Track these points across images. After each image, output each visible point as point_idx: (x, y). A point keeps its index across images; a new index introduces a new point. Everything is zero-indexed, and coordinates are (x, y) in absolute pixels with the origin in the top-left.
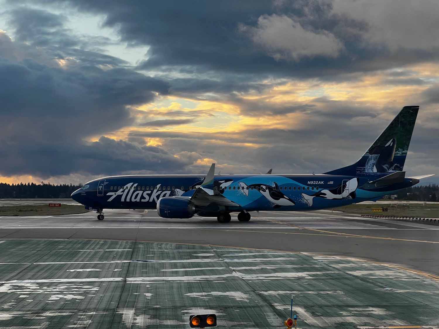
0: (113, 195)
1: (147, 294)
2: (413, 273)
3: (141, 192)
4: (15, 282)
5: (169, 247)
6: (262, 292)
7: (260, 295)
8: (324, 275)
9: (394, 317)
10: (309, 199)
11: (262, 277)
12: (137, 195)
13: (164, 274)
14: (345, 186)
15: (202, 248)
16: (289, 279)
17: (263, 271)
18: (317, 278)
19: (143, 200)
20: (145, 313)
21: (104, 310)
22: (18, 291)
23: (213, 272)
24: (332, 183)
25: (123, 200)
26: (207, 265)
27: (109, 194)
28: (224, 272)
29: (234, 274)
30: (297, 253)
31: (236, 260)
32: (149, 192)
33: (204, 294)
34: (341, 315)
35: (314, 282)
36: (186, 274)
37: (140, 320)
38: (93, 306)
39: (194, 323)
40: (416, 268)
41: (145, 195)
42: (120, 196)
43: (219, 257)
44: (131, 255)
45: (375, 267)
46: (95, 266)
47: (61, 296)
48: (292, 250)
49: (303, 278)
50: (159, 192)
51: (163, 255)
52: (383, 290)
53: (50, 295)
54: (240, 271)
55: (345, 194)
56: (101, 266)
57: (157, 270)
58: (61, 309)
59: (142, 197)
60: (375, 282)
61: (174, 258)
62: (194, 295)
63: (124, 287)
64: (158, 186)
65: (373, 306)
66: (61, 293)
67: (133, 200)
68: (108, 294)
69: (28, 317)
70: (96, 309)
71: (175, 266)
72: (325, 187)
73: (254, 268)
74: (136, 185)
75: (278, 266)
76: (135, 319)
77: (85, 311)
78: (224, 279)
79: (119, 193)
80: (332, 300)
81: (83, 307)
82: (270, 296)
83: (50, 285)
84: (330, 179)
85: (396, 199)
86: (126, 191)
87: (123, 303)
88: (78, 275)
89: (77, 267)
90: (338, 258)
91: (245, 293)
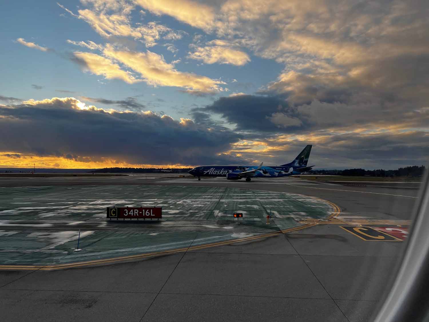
0: (206, 172)
1: (225, 205)
2: (320, 200)
3: (216, 171)
4: (185, 200)
5: (237, 190)
6: (264, 206)
7: (264, 207)
8: (288, 200)
9: (308, 216)
10: (277, 174)
11: (266, 200)
12: (215, 172)
13: (233, 199)
14: (289, 170)
15: (248, 190)
16: (275, 202)
17: (267, 198)
18: (285, 202)
19: (217, 174)
20: (222, 212)
21: (210, 210)
22: (184, 203)
23: (250, 198)
24: (284, 169)
25: (209, 173)
26: (249, 196)
27: (204, 172)
28: (254, 198)
29: (257, 199)
30: (281, 193)
31: (259, 195)
32: (220, 171)
33: (244, 206)
34: (289, 215)
35: (284, 203)
36: (241, 199)
37: (220, 214)
38: (206, 209)
39: (235, 216)
40: (321, 198)
41: (218, 172)
42: (209, 172)
43: (253, 193)
44: (224, 192)
45: (307, 198)
46: (211, 196)
47: (197, 205)
48: (279, 191)
49: (280, 201)
50: (223, 171)
51: (235, 192)
52: (307, 206)
53: (193, 205)
54: (259, 198)
55: (289, 172)
56: (213, 195)
57: (231, 197)
58: (195, 210)
59: (217, 173)
60: (305, 203)
61: (238, 193)
62: (241, 206)
63: (218, 203)
64: (223, 169)
65: (302, 212)
66: (198, 204)
67: (213, 174)
68: (213, 205)
69: (184, 212)
70: (207, 210)
71: (238, 196)
72: (282, 170)
73: (264, 197)
74: (214, 169)
75: (273, 197)
76: (218, 214)
77: (203, 210)
78: (253, 201)
79: (208, 171)
80: (288, 209)
81: (203, 209)
82: (267, 207)
83: (194, 201)
84: (284, 168)
85: (322, 174)
86: (211, 171)
87: (216, 208)
88: (205, 198)
89: (205, 196)
90: (295, 194)
91: (258, 206)
